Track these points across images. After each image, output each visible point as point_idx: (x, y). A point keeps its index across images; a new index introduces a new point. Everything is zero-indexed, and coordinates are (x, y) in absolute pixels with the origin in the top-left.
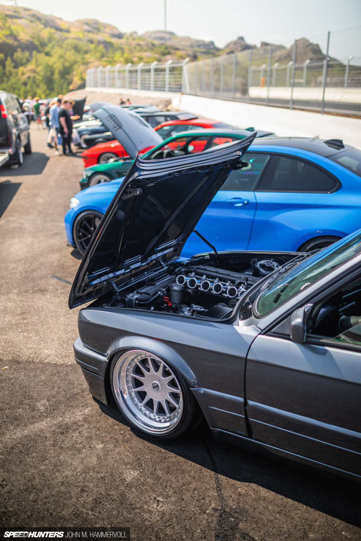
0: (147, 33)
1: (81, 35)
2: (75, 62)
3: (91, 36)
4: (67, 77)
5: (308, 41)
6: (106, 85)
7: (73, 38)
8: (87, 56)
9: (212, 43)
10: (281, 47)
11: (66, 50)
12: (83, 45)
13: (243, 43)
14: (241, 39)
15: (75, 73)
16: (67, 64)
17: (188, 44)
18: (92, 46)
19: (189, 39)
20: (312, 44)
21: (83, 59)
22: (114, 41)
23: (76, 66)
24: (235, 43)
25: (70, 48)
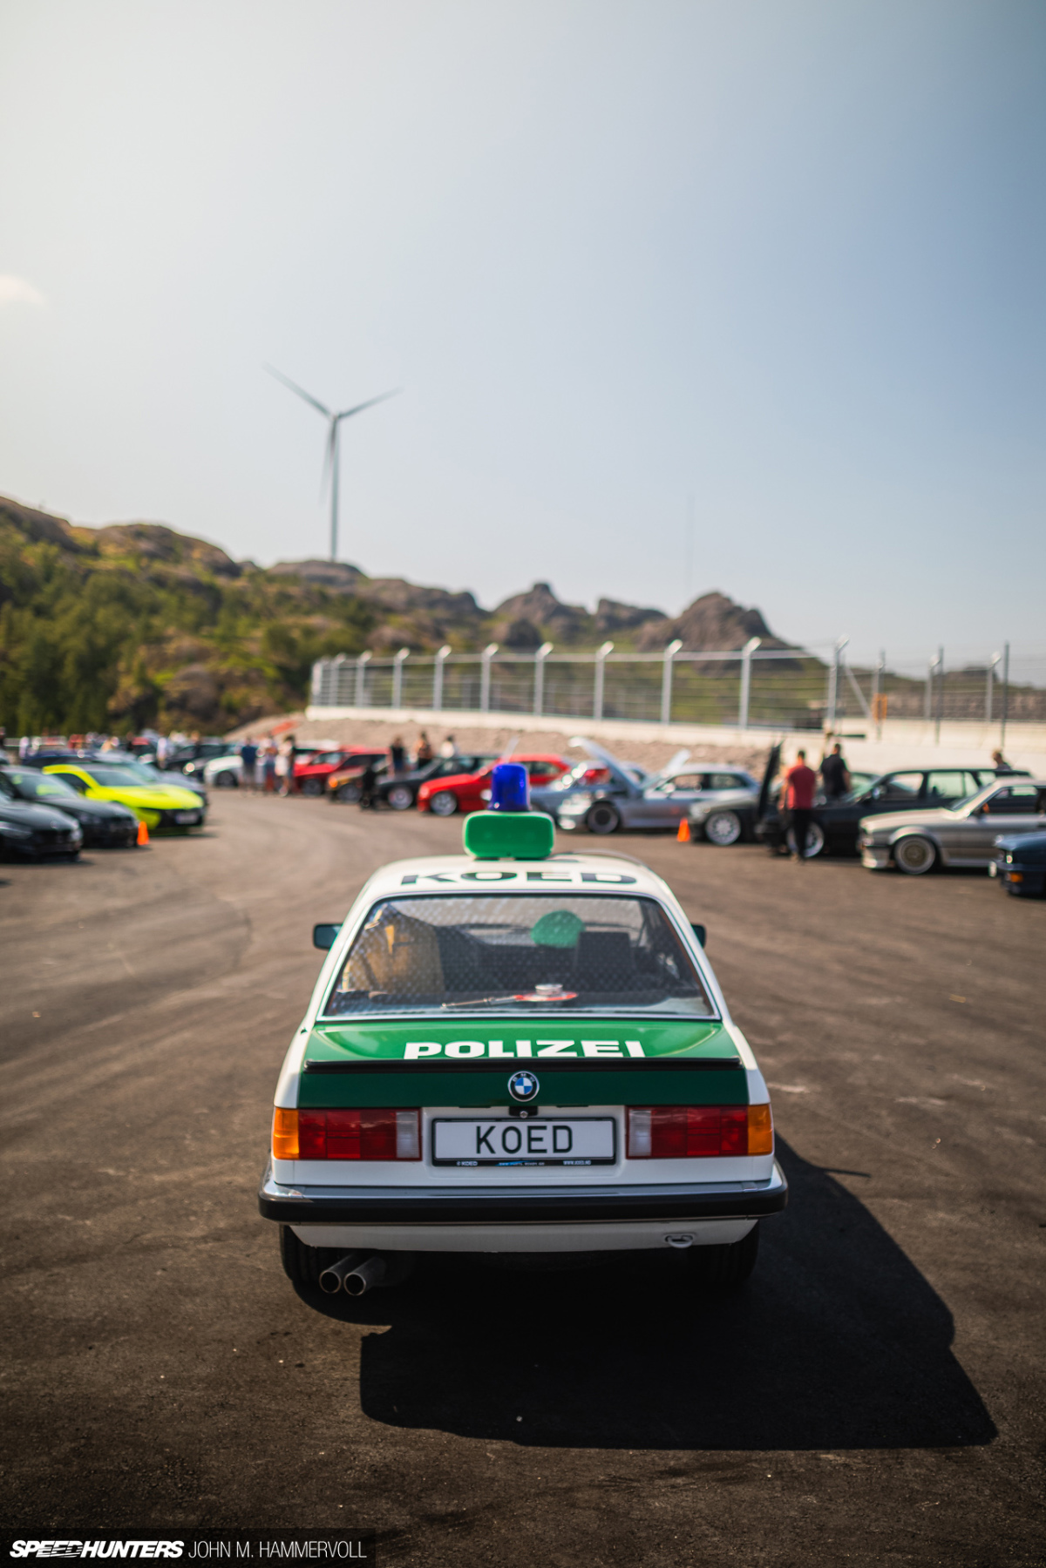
0: (281, 564)
1: (130, 565)
2: (122, 636)
3: (158, 567)
4: (101, 675)
5: (728, 600)
6: (355, 701)
7: (109, 572)
8: (156, 621)
9: (467, 598)
10: (654, 615)
11: (96, 602)
12: (141, 591)
13: (550, 601)
14: (543, 589)
15: (122, 666)
16: (101, 641)
17: (401, 597)
18: (162, 595)
19: (402, 584)
20: (739, 609)
21: (148, 627)
22: (221, 581)
23: (124, 648)
24: (526, 598)
25: (104, 597)
